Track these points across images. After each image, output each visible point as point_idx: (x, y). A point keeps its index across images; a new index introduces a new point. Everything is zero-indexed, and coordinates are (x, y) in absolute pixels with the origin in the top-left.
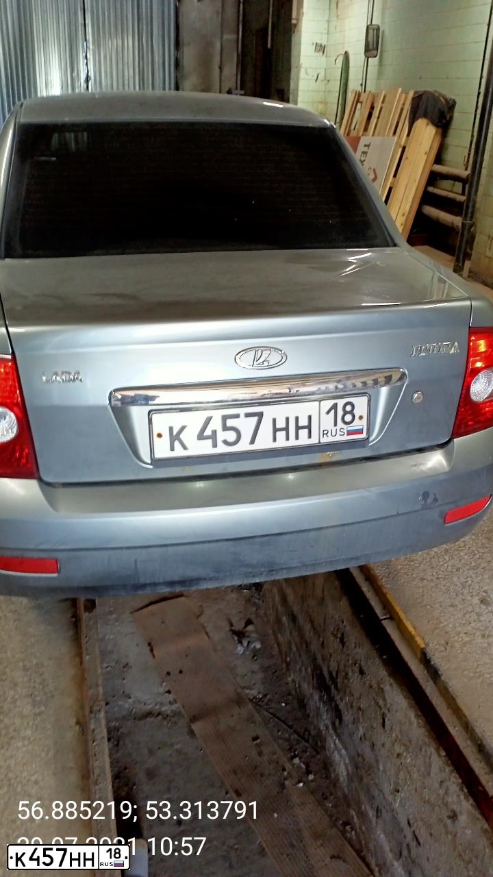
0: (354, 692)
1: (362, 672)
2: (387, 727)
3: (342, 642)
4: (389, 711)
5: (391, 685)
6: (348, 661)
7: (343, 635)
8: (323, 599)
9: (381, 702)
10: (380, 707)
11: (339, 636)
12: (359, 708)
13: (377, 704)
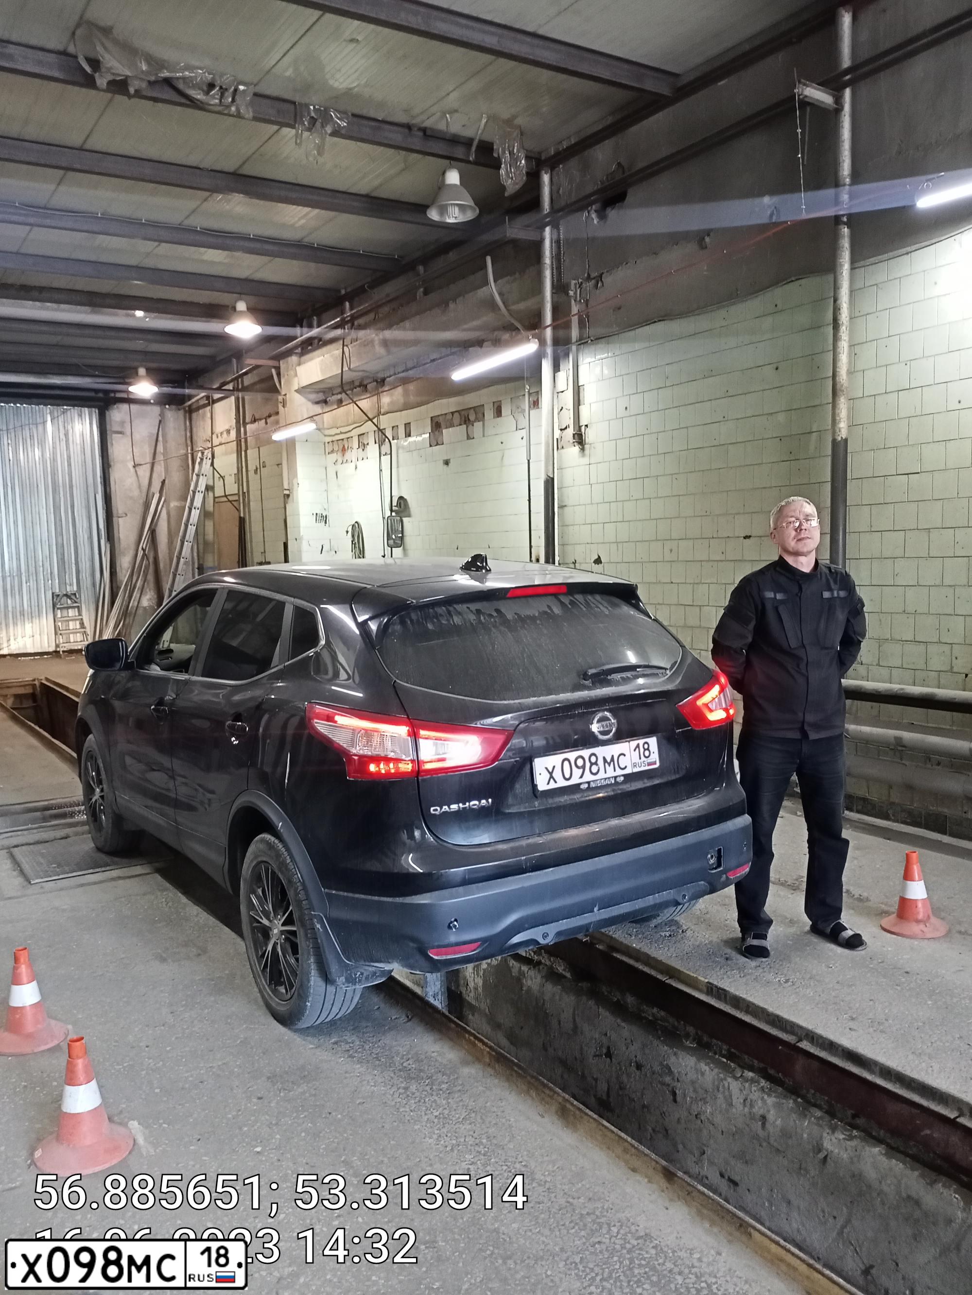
0: (633, 1096)
1: (639, 1067)
2: (678, 1099)
3: (609, 1055)
4: (678, 1081)
5: (675, 1054)
6: (621, 1069)
7: (608, 1048)
8: (575, 1028)
9: (668, 1079)
10: (668, 1085)
11: (604, 1051)
12: (644, 1106)
13: (663, 1084)
